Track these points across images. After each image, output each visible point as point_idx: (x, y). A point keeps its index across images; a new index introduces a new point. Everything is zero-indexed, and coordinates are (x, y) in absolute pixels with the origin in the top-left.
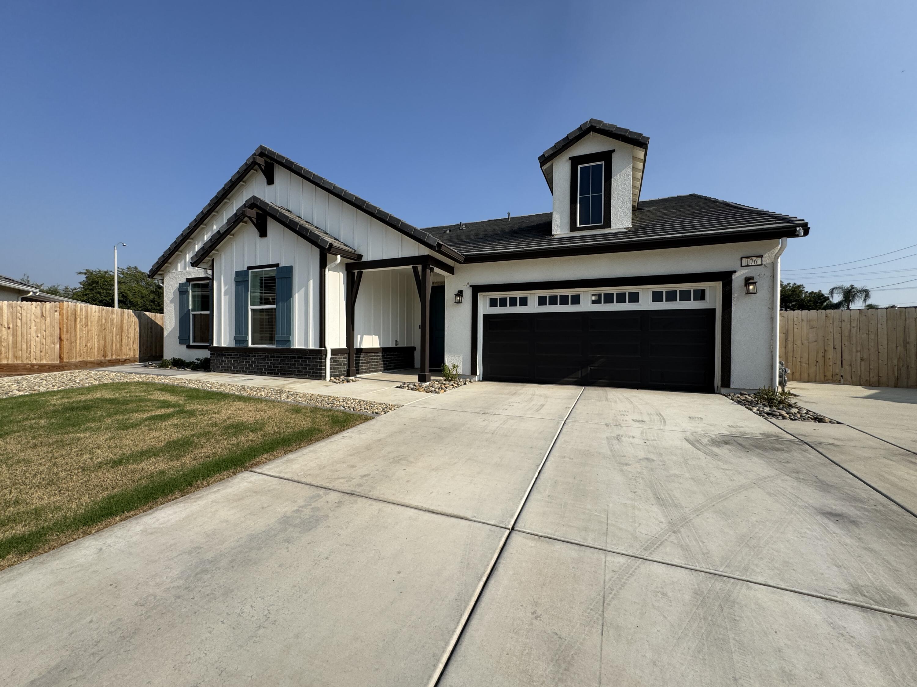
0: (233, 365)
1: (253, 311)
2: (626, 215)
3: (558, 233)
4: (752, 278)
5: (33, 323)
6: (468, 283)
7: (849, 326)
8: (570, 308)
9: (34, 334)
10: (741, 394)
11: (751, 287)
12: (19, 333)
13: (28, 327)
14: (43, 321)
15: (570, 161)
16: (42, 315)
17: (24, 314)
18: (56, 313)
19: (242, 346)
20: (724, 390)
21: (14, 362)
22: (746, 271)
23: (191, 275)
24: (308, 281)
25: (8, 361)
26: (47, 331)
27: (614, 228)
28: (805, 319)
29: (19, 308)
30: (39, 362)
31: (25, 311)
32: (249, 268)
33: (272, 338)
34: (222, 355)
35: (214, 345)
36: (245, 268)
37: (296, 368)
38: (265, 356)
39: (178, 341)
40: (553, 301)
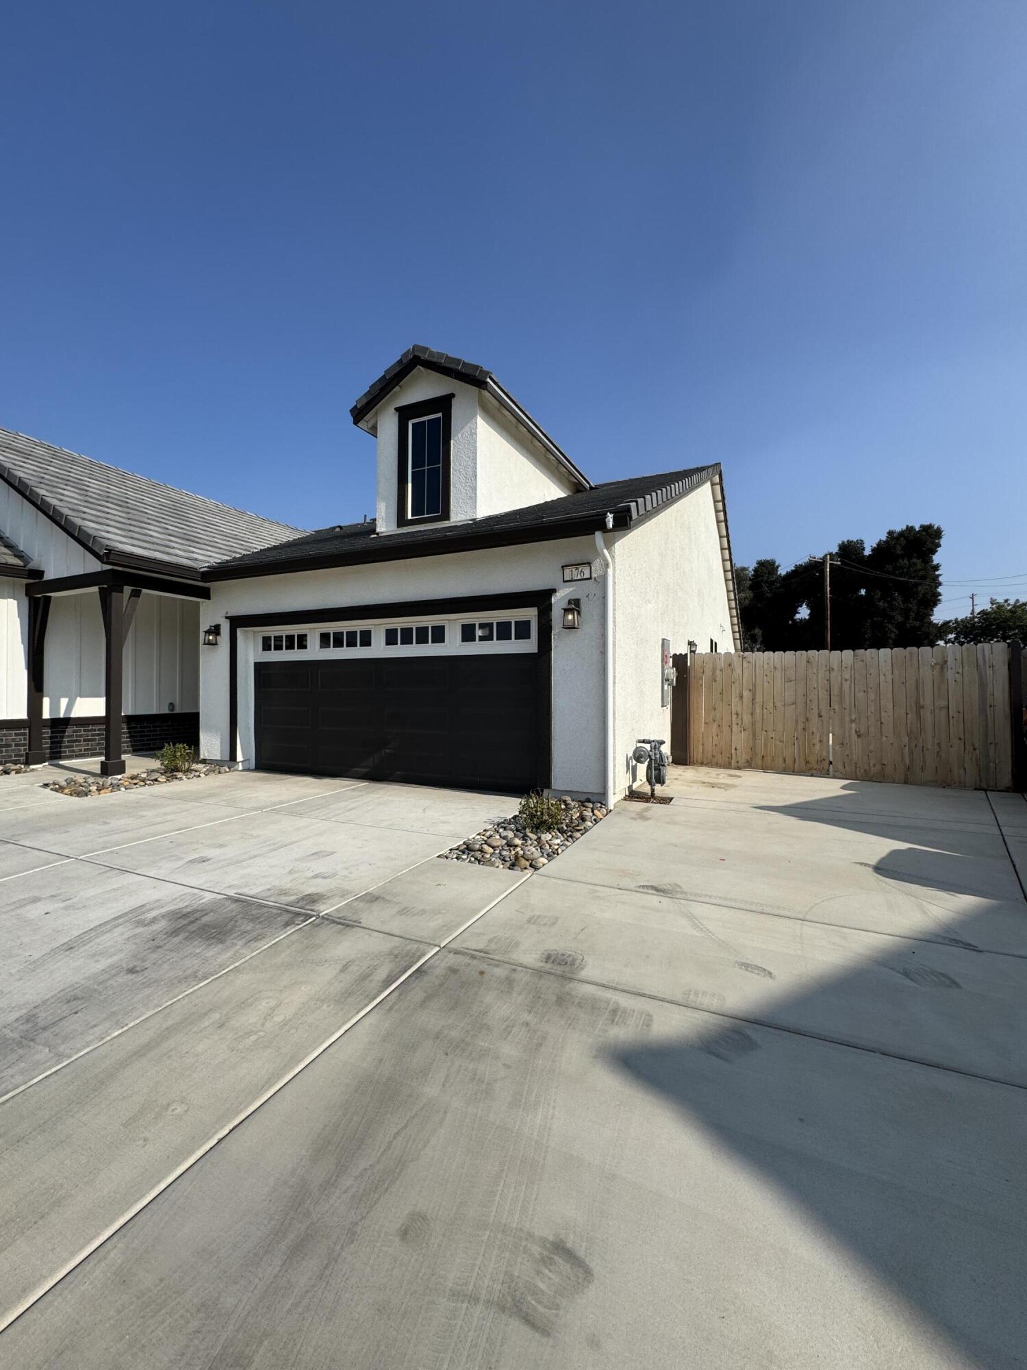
2: (470, 498)
3: (382, 529)
4: (576, 602)
6: (226, 613)
7: (840, 678)
8: (358, 652)
11: (570, 617)
15: (395, 414)
22: (571, 589)
27: (454, 520)
28: (779, 666)
40: (338, 641)
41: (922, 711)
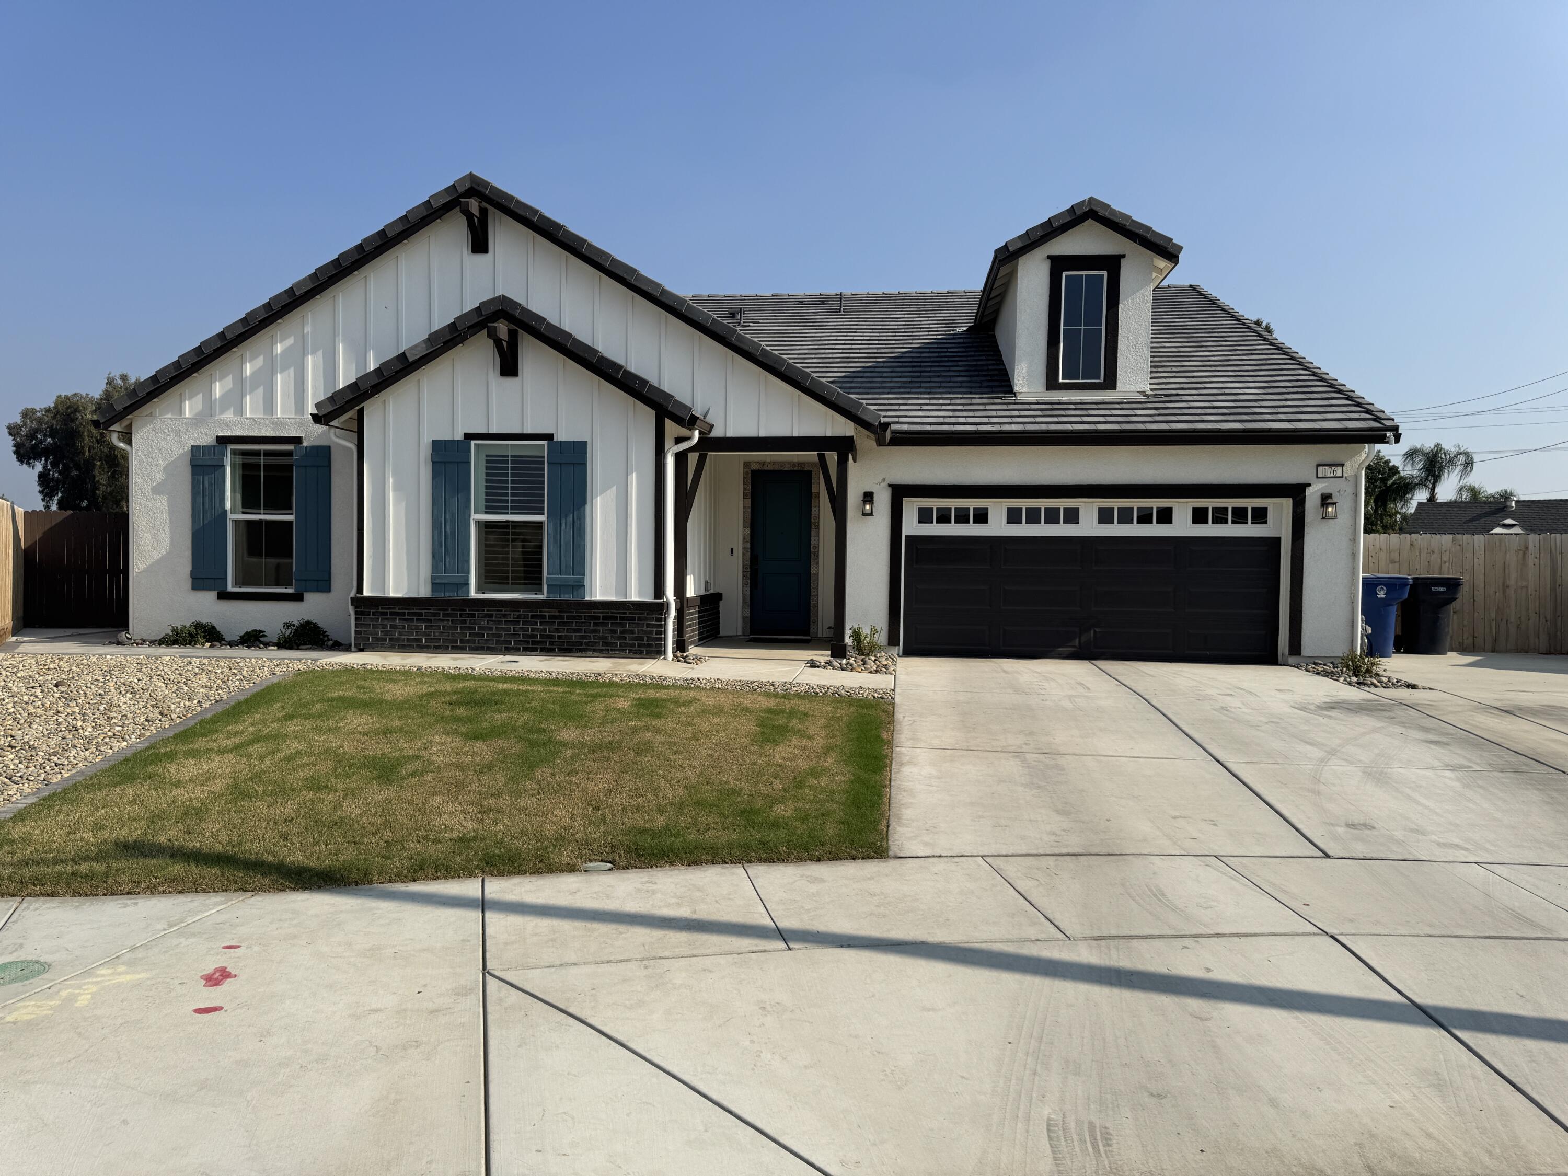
0: (425, 634)
1: (478, 523)
2: (1141, 369)
3: (1025, 390)
4: (1329, 496)
6: (884, 480)
8: (1061, 530)
10: (1315, 664)
11: (1330, 509)
15: (1049, 262)
19: (452, 595)
20: (1292, 660)
22: (1324, 485)
23: (232, 430)
24: (627, 474)
27: (1120, 390)
32: (469, 437)
33: (532, 579)
34: (392, 614)
35: (366, 593)
36: (459, 436)
37: (600, 638)
38: (519, 617)
39: (188, 583)
40: (1033, 516)
41: (1507, 590)
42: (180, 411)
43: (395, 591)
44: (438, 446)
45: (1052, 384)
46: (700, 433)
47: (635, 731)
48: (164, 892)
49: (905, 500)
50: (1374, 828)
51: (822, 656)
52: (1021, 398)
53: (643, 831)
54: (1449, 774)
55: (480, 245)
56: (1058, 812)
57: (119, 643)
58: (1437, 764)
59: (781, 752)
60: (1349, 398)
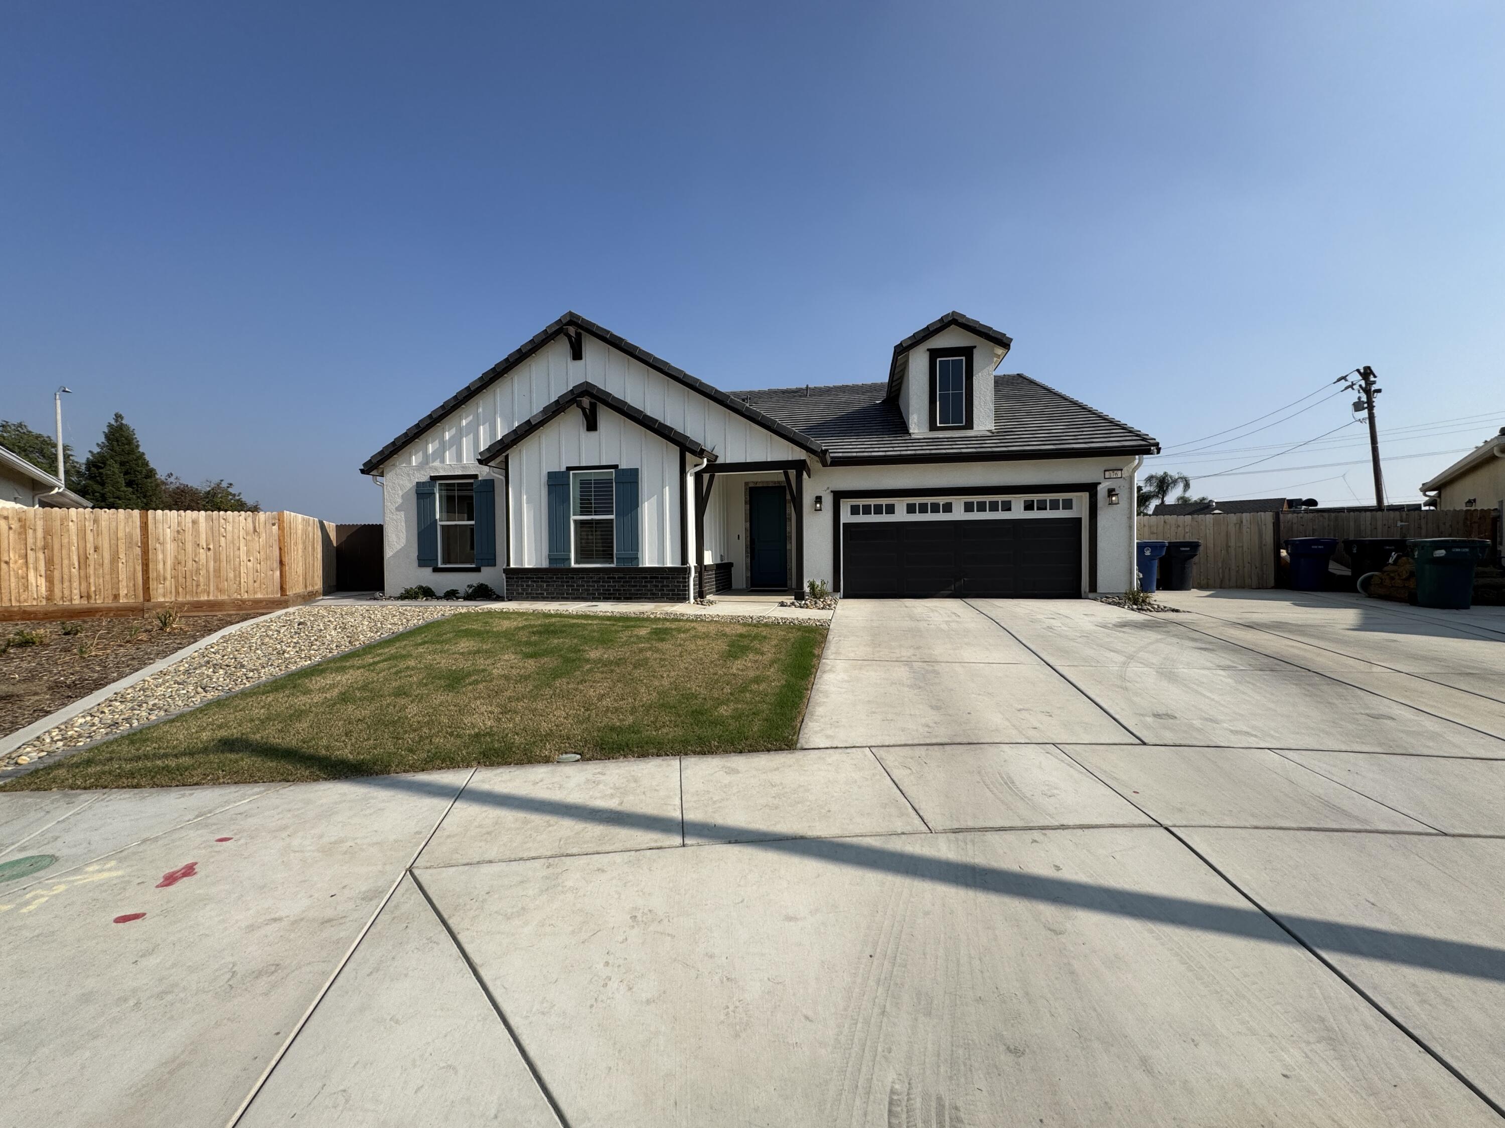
0: (546, 590)
1: (575, 521)
2: (988, 417)
3: (916, 431)
4: (1113, 490)
5: (242, 541)
6: (828, 488)
8: (941, 517)
9: (244, 557)
10: (1106, 597)
11: (1114, 498)
12: (223, 557)
13: (236, 549)
14: (257, 539)
15: (928, 353)
16: (255, 531)
17: (229, 528)
18: (273, 527)
19: (561, 566)
20: (1091, 595)
21: (217, 597)
23: (439, 472)
24: (663, 488)
25: (208, 596)
26: (262, 553)
29: (222, 521)
30: (252, 597)
31: (231, 525)
32: (569, 469)
33: (608, 555)
34: (527, 578)
35: (512, 566)
36: (563, 469)
37: (648, 590)
38: (600, 578)
39: (416, 563)
40: (923, 509)
41: (1229, 549)
42: (410, 462)
43: (529, 564)
44: (551, 476)
45: (933, 427)
46: (708, 460)
47: (641, 651)
48: (224, 783)
49: (842, 500)
50: (1176, 718)
51: (789, 599)
52: (913, 436)
53: (613, 729)
54: (1222, 672)
55: (577, 355)
56: (932, 707)
57: (375, 599)
58: (1209, 664)
59: (736, 666)
60: (1124, 428)
